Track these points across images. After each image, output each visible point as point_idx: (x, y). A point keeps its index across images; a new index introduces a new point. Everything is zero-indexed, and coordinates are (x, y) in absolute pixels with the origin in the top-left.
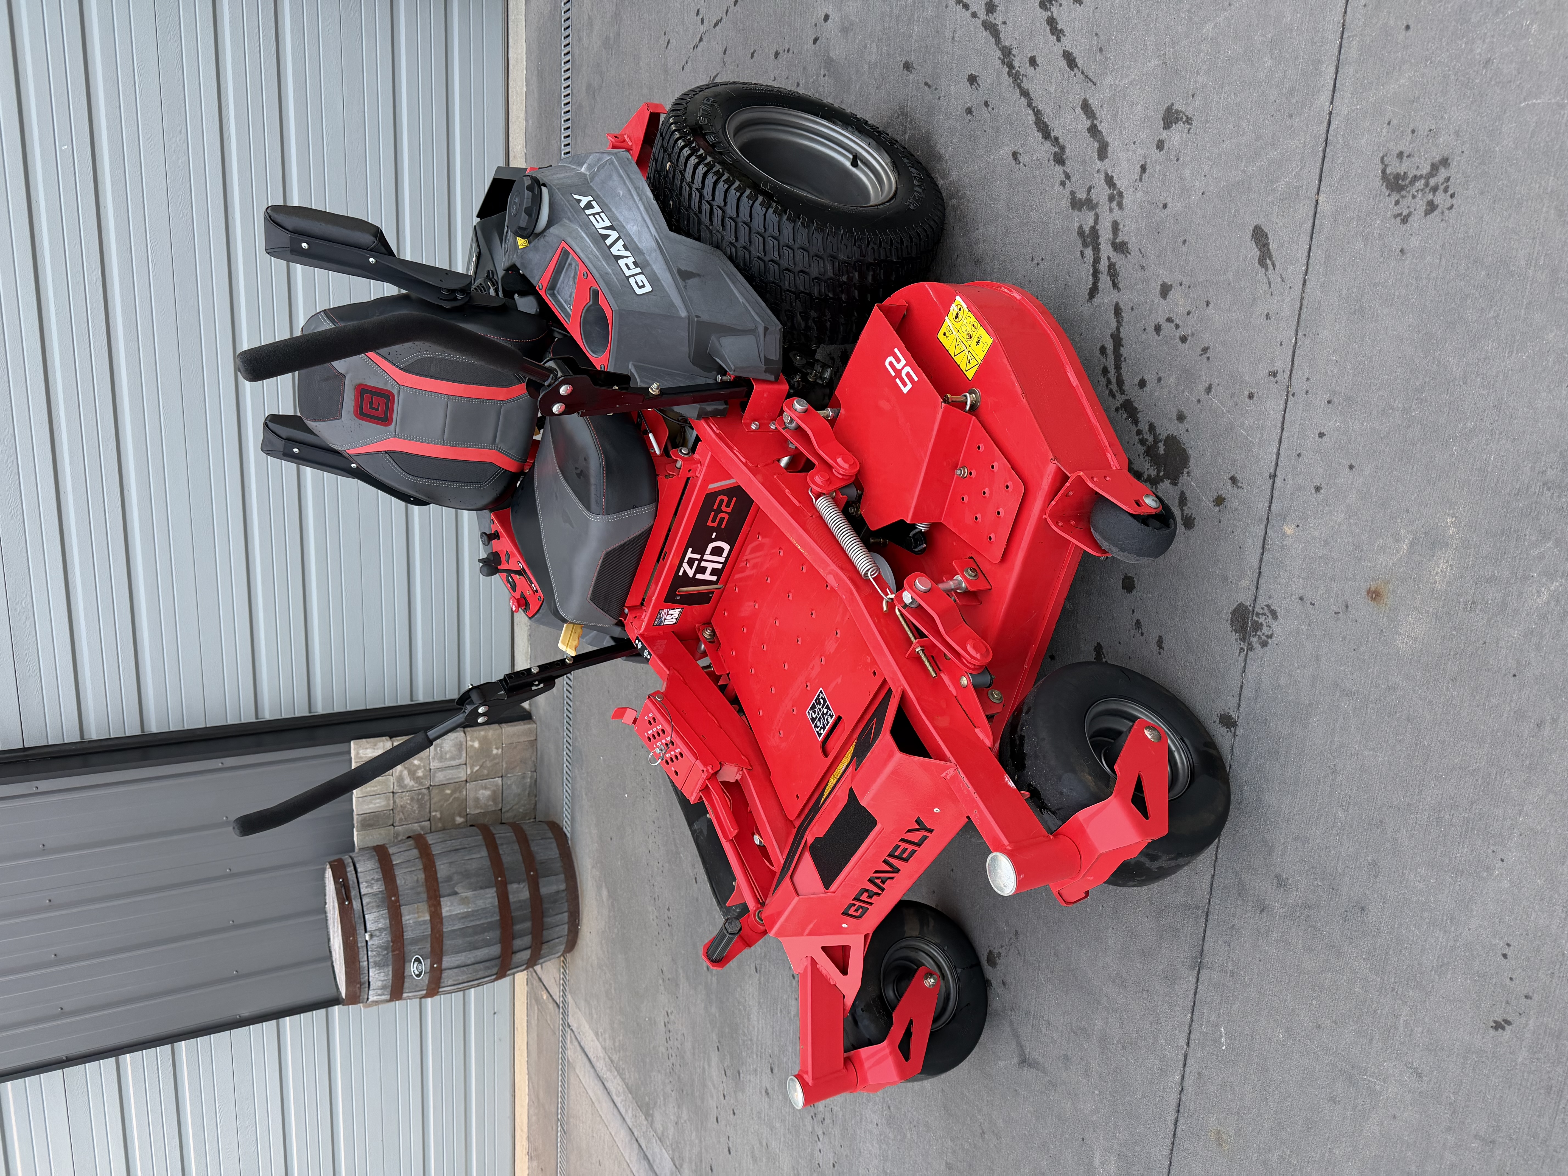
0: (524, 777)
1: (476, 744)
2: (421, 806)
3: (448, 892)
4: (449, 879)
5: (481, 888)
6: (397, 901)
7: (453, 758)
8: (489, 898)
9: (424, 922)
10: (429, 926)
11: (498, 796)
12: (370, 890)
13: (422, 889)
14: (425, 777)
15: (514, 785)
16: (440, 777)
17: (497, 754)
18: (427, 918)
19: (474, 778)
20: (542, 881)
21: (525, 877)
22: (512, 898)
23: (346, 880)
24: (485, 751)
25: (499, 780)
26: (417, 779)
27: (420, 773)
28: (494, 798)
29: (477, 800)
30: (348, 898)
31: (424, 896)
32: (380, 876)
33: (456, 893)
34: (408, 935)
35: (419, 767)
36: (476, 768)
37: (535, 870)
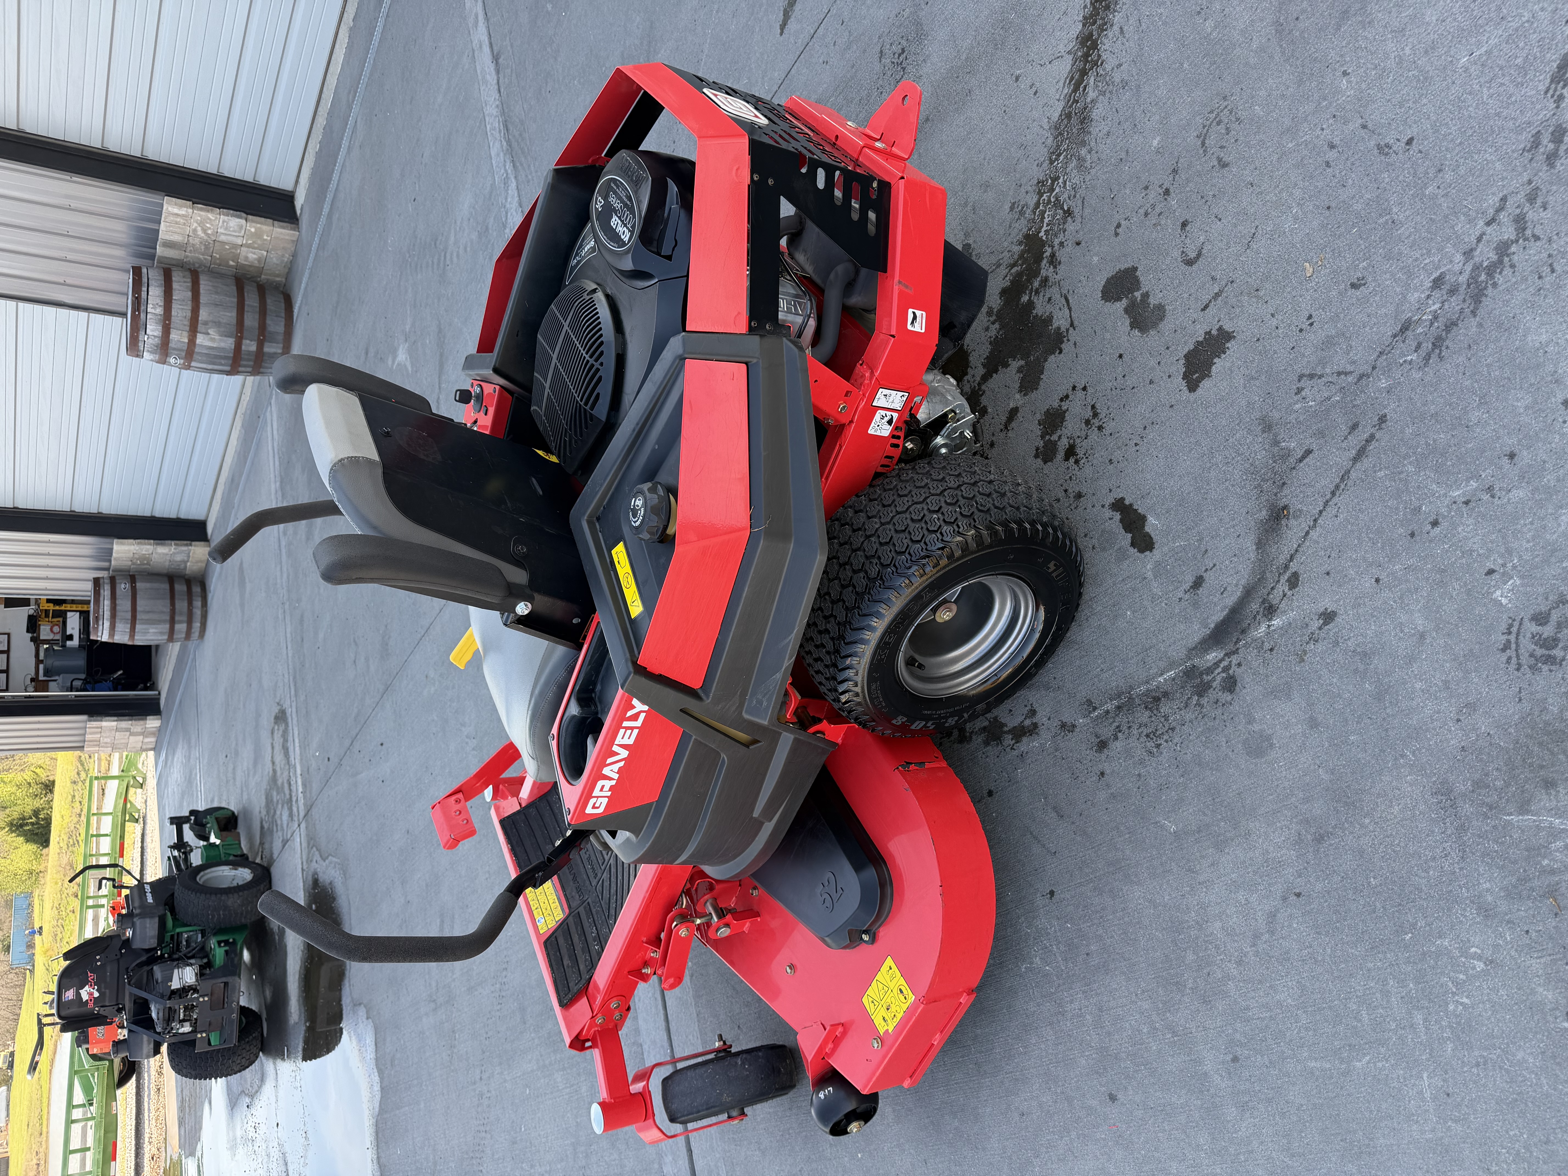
0: (283, 256)
1: (253, 230)
2: (207, 247)
3: (204, 331)
4: (206, 323)
5: (226, 336)
6: (170, 324)
7: (234, 231)
8: (229, 343)
9: (184, 342)
10: (186, 345)
11: (263, 260)
12: (153, 311)
13: (187, 323)
14: (212, 234)
15: (275, 259)
16: (223, 238)
17: (266, 240)
18: (186, 341)
19: (248, 246)
20: (266, 344)
21: (256, 338)
22: (243, 348)
23: (140, 295)
24: (258, 235)
25: (265, 253)
26: (207, 234)
27: (209, 232)
28: (259, 260)
29: (246, 258)
30: (139, 310)
31: (188, 328)
32: (162, 304)
33: (208, 334)
34: (172, 345)
35: (210, 228)
36: (250, 242)
37: (264, 336)
